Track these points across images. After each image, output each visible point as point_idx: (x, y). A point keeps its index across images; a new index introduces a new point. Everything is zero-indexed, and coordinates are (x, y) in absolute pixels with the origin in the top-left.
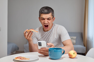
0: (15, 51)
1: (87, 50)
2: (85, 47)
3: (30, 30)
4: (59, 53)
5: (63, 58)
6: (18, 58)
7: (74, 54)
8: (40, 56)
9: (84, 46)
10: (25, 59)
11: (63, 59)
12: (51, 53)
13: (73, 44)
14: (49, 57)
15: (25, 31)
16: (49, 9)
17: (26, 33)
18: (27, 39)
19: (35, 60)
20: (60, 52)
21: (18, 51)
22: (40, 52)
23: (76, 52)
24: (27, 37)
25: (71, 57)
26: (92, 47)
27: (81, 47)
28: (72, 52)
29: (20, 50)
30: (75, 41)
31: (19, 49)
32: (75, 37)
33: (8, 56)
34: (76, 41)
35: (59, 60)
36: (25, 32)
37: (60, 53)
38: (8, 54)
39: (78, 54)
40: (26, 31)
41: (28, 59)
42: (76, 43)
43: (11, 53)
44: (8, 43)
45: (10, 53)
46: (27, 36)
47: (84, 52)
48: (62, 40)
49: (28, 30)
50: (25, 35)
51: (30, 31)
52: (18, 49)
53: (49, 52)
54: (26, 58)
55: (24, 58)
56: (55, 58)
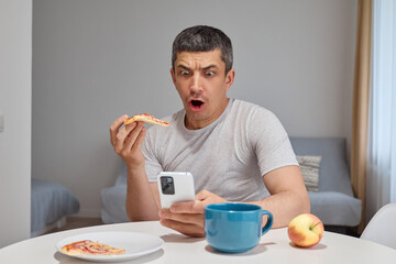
0: (64, 219)
1: (367, 214)
2: (359, 202)
3: (137, 118)
4: (249, 224)
5: (263, 247)
6: (74, 246)
7: (310, 229)
8: (166, 238)
9: (356, 196)
10: (107, 251)
11: (265, 249)
12: (213, 224)
13: (309, 188)
14: (204, 243)
15: (117, 124)
16: (209, 35)
17: (117, 131)
18: (121, 154)
19: (149, 255)
20: (252, 223)
21: (75, 215)
22: (169, 223)
23: (318, 221)
24: (124, 148)
25: (299, 244)
26: (389, 202)
27: (340, 199)
28: (305, 222)
29: (83, 213)
30: (314, 176)
31: (81, 210)
32: (317, 159)
33: (32, 237)
34: (319, 173)
35: (251, 254)
36: (113, 128)
37: (252, 227)
38: (32, 230)
39: (328, 228)
40: (120, 121)
41: (120, 252)
42: (319, 183)
43: (48, 224)
44: (36, 182)
45: (42, 224)
46: (125, 142)
47: (353, 223)
48: (262, 169)
49: (126, 116)
50: (117, 139)
51: (137, 122)
52: (76, 206)
53: (208, 222)
54: (111, 246)
55: (100, 248)
56: (231, 248)
